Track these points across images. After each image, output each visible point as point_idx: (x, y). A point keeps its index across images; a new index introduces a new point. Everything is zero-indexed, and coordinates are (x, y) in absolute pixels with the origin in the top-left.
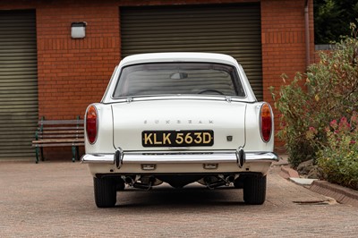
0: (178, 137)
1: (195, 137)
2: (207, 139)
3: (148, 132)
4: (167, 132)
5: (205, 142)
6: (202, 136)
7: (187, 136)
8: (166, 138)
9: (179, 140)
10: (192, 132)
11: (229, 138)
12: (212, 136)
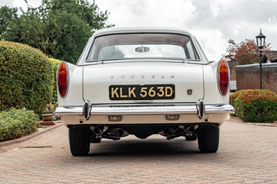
0: (142, 91)
1: (158, 91)
2: (169, 93)
3: (115, 87)
4: (132, 87)
5: (167, 95)
6: (164, 90)
7: (151, 90)
8: (131, 92)
9: (143, 93)
10: (155, 87)
11: (190, 92)
12: (174, 90)
